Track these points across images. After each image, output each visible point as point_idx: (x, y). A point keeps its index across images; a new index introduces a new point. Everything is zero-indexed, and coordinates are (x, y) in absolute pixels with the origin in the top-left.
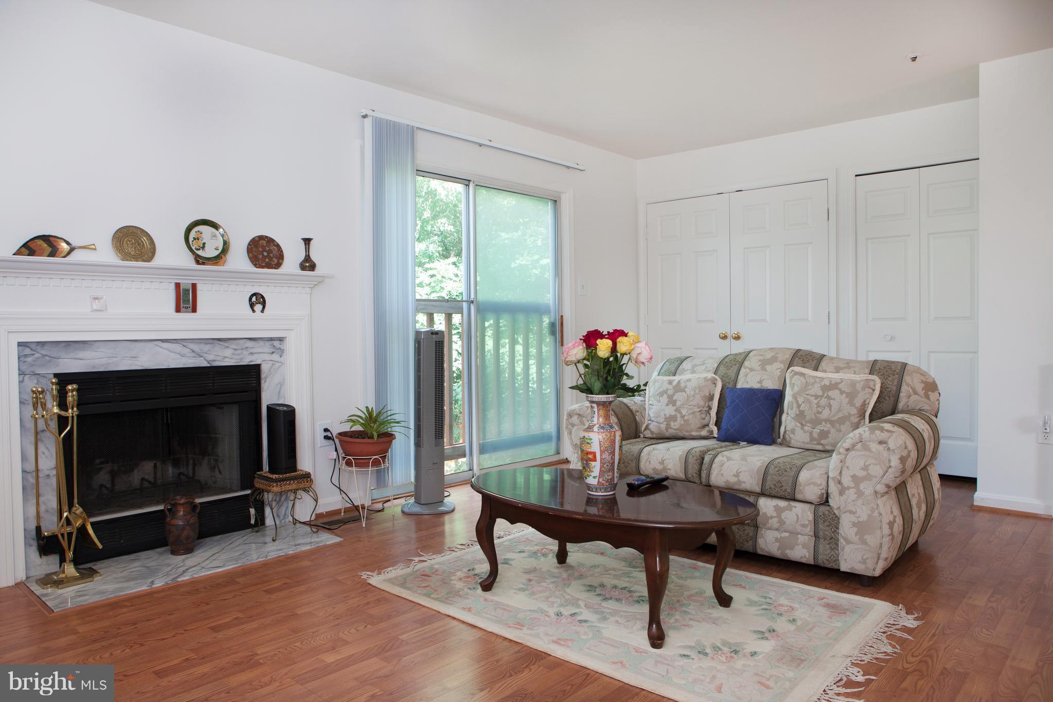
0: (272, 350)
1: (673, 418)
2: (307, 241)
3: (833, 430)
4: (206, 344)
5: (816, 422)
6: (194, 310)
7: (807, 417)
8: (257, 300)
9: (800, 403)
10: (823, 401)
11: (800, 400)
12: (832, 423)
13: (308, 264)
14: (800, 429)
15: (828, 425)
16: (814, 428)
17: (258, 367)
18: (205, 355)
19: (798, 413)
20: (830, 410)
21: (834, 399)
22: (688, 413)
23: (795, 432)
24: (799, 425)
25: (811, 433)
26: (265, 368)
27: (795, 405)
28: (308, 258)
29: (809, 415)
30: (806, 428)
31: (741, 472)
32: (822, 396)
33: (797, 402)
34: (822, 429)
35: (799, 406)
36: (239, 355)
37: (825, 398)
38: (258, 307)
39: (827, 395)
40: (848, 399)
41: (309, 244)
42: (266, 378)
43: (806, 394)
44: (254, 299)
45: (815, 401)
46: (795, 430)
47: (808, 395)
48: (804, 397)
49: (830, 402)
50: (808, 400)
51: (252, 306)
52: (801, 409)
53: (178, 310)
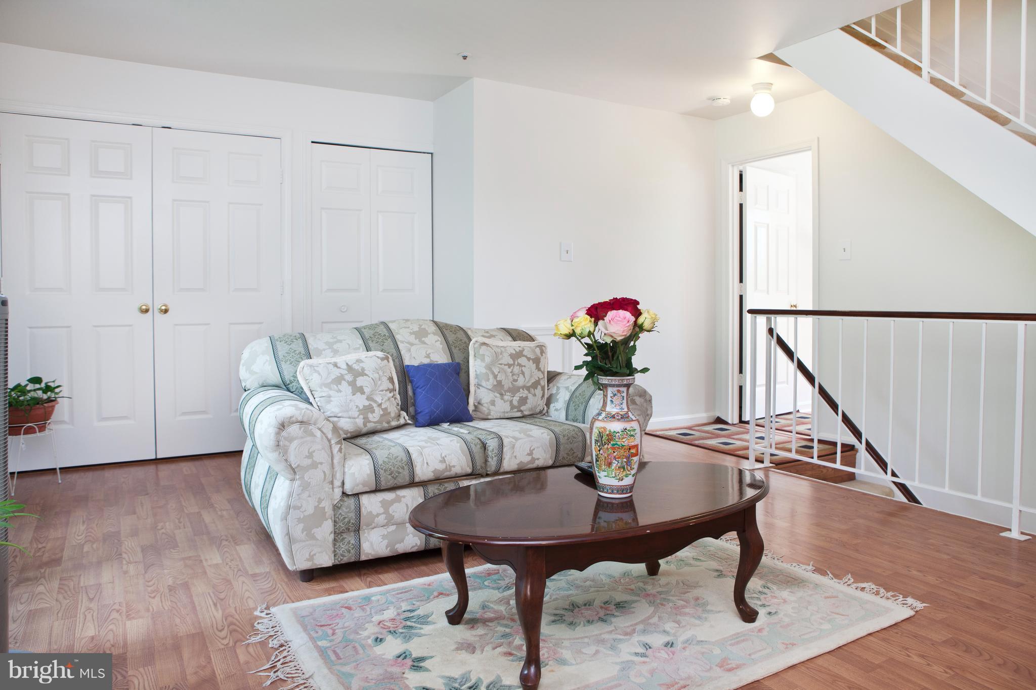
1: (370, 409)
3: (530, 396)
5: (514, 390)
7: (505, 386)
9: (496, 374)
10: (516, 369)
11: (496, 371)
12: (528, 389)
14: (500, 400)
15: (526, 392)
16: (513, 397)
19: (495, 383)
20: (524, 377)
21: (525, 366)
22: (384, 400)
23: (496, 403)
24: (498, 395)
25: (511, 402)
27: (491, 377)
29: (507, 384)
30: (506, 397)
31: (534, 449)
32: (514, 364)
33: (493, 373)
34: (521, 396)
35: (495, 377)
37: (517, 366)
39: (518, 363)
40: (535, 365)
43: (500, 364)
45: (510, 370)
46: (494, 401)
47: (501, 364)
48: (498, 366)
49: (522, 369)
50: (503, 369)
52: (498, 379)
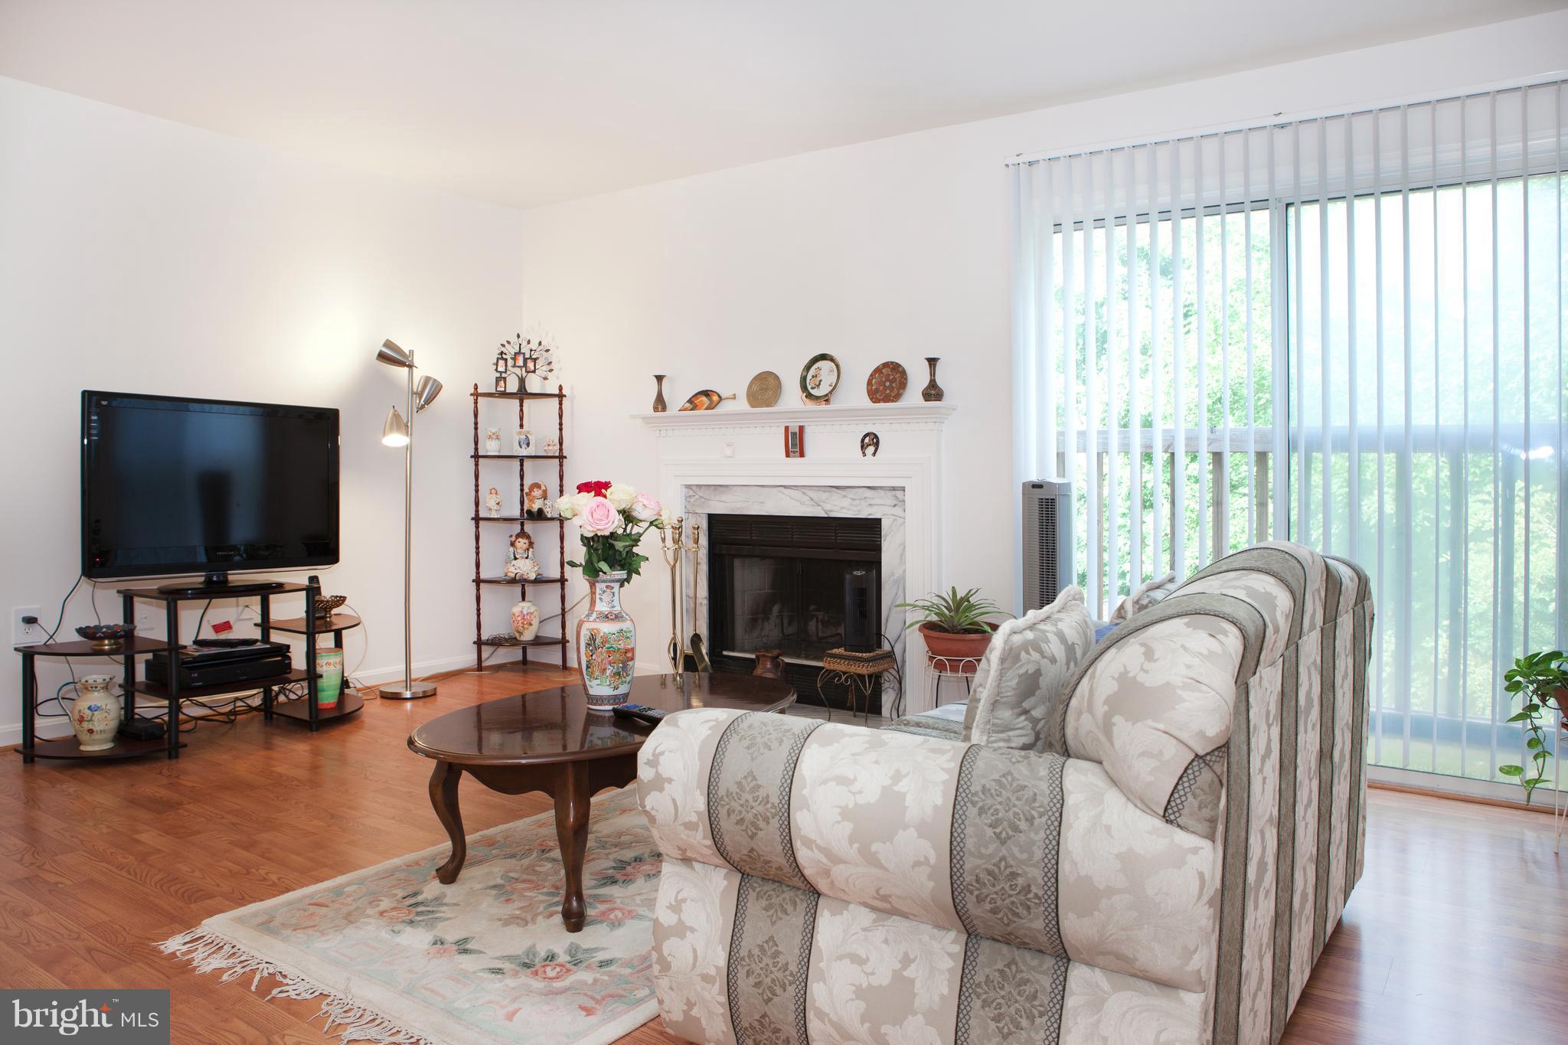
0: (894, 502)
2: (932, 362)
4: (824, 492)
6: (802, 455)
8: (871, 441)
13: (933, 392)
17: (878, 521)
18: (822, 503)
26: (885, 525)
28: (933, 384)
36: (856, 506)
38: (871, 449)
41: (935, 366)
42: (886, 536)
44: (867, 440)
51: (863, 447)
53: (788, 455)
